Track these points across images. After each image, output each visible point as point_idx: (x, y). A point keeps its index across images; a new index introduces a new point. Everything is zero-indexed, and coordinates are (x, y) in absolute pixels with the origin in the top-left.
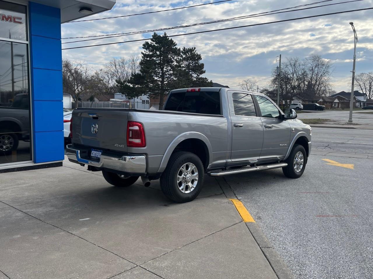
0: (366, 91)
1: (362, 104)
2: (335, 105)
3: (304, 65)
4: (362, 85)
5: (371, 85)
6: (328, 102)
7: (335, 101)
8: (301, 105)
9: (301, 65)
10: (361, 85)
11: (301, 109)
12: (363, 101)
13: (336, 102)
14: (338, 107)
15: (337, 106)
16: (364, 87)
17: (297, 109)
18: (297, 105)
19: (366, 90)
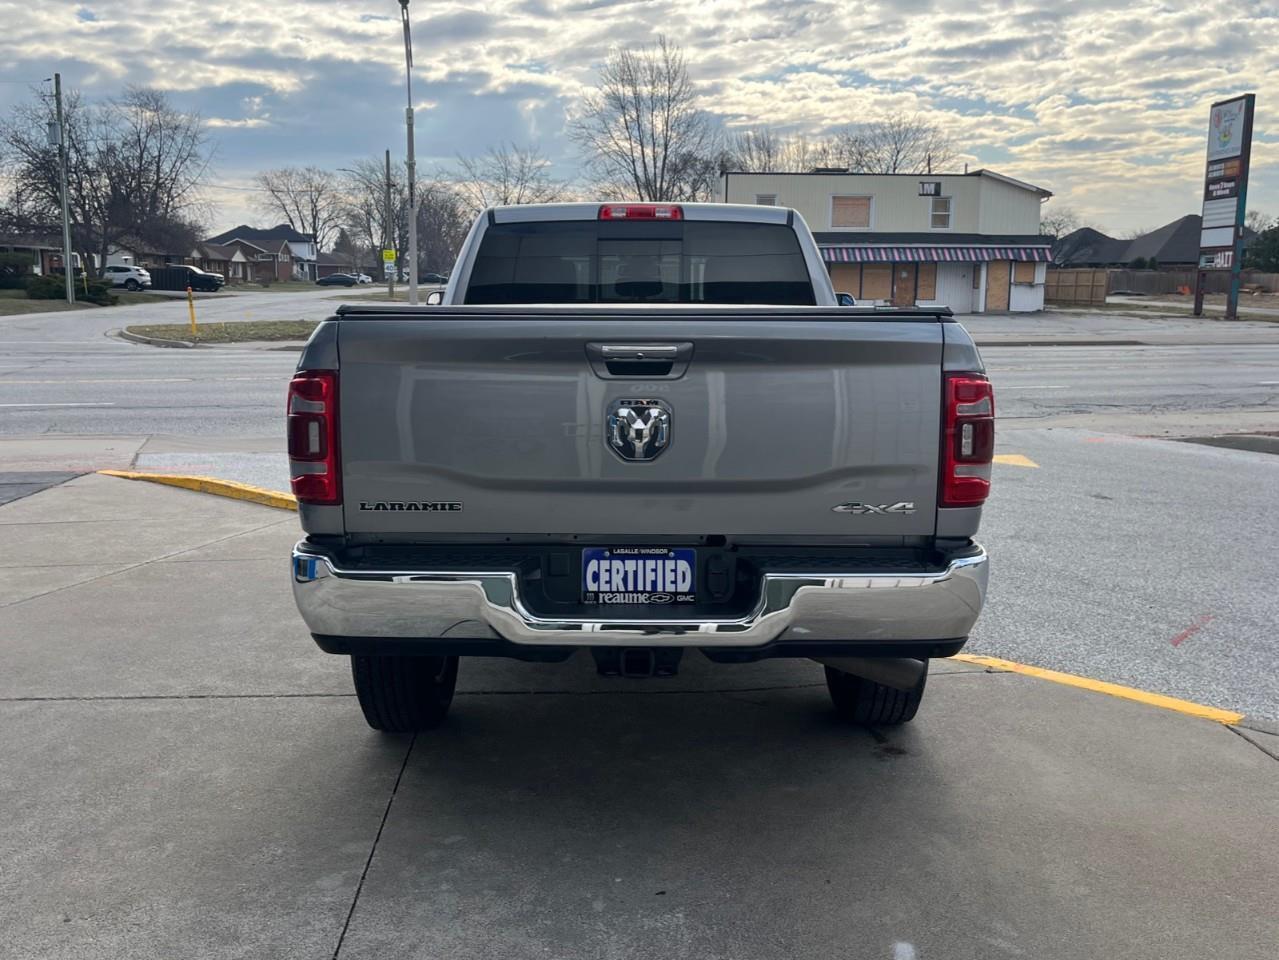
0: (304, 227)
1: (306, 268)
2: (235, 273)
3: (105, 123)
4: (291, 207)
5: (315, 206)
6: (215, 261)
7: (234, 260)
8: (143, 272)
9: (91, 120)
10: (287, 208)
11: (142, 287)
12: (308, 261)
13: (238, 263)
14: (245, 278)
15: (240, 275)
16: (297, 212)
17: (131, 285)
18: (128, 270)
19: (303, 224)
